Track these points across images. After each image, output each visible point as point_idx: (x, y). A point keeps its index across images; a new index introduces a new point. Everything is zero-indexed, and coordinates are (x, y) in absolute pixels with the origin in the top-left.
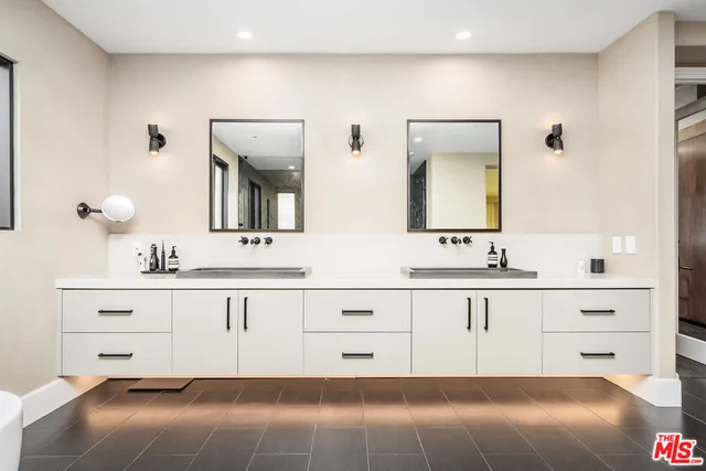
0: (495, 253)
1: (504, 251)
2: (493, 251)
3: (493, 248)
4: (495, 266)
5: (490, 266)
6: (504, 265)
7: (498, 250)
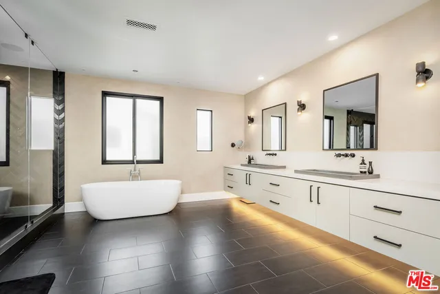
0: (365, 164)
1: (370, 163)
2: (363, 163)
3: (363, 160)
4: (365, 172)
5: (361, 172)
6: (371, 173)
7: (367, 162)
